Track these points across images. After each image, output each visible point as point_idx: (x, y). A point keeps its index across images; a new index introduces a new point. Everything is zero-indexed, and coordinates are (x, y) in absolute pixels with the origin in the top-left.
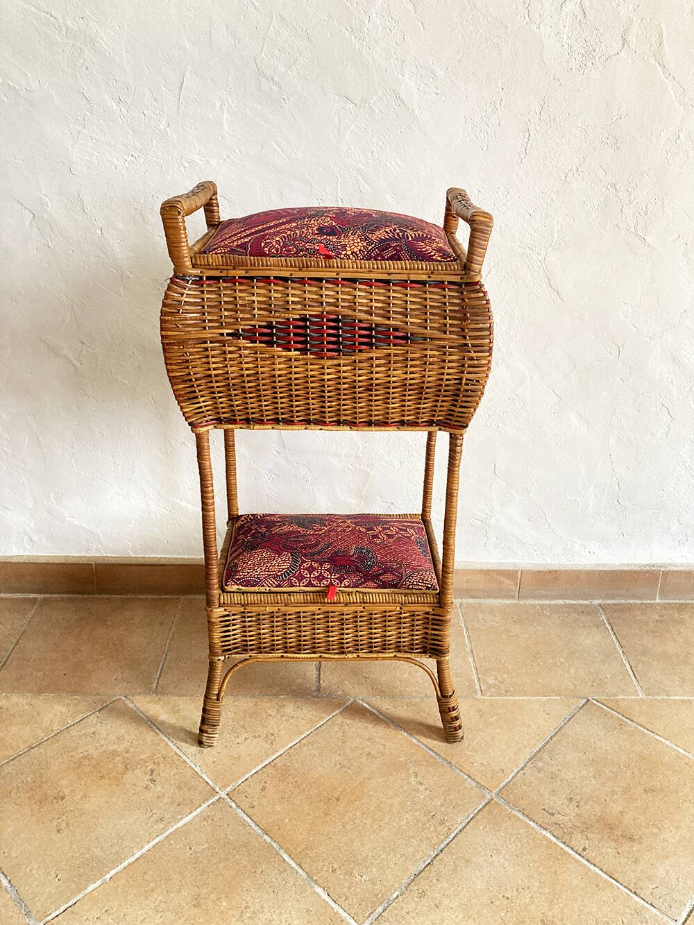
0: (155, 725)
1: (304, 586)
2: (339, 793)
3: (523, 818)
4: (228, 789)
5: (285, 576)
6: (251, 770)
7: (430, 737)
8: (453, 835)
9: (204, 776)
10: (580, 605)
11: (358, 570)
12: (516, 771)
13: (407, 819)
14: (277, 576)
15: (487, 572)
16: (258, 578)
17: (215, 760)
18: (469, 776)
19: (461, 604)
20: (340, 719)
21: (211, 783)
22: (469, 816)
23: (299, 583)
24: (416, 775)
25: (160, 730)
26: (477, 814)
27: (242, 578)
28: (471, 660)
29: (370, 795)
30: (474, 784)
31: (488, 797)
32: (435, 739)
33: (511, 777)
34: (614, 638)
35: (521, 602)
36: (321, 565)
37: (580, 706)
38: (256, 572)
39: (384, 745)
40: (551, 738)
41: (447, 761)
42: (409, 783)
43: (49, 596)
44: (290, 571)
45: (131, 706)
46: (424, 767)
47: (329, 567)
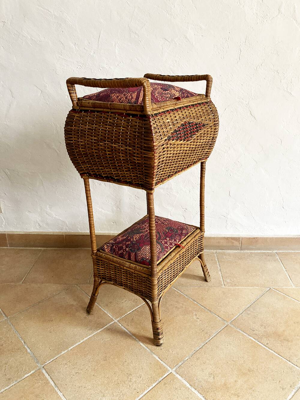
8: (211, 338)
10: (268, 253)
12: (238, 314)
13: (192, 331)
15: (227, 239)
19: (216, 252)
22: (218, 331)
26: (222, 330)
28: (220, 273)
29: (177, 322)
30: (221, 319)
31: (227, 324)
33: (236, 317)
34: (282, 265)
35: (242, 251)
39: (183, 304)
40: (254, 302)
43: (46, 248)
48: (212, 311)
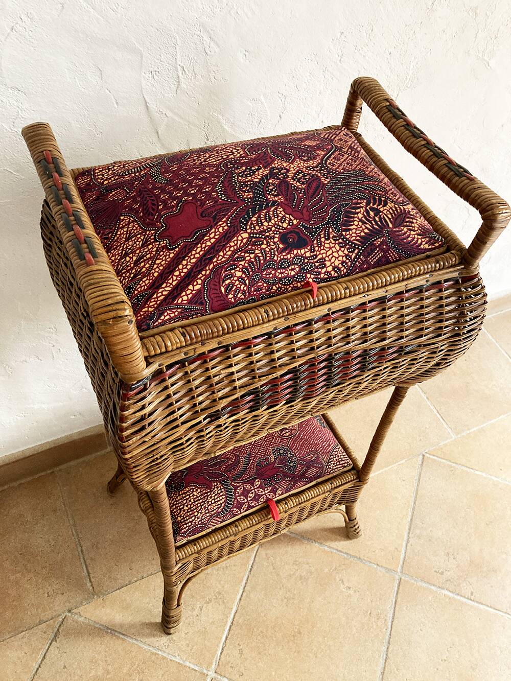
0: (116, 631)
1: (246, 511)
2: (298, 627)
3: (426, 585)
4: (213, 666)
5: (226, 510)
6: (221, 638)
7: (336, 540)
8: (390, 624)
9: (187, 664)
11: (285, 475)
14: (218, 513)
16: (202, 523)
17: (188, 642)
18: (378, 565)
20: (262, 552)
21: (196, 668)
22: (392, 601)
23: (240, 511)
24: (343, 582)
25: (124, 635)
27: (188, 530)
30: (383, 570)
31: (397, 577)
32: (340, 541)
33: (403, 552)
36: (252, 484)
37: (420, 463)
38: (198, 518)
39: (308, 564)
40: (415, 503)
41: (357, 557)
42: (342, 592)
44: (229, 504)
45: (81, 619)
46: (344, 571)
47: (259, 483)
48: (362, 558)
